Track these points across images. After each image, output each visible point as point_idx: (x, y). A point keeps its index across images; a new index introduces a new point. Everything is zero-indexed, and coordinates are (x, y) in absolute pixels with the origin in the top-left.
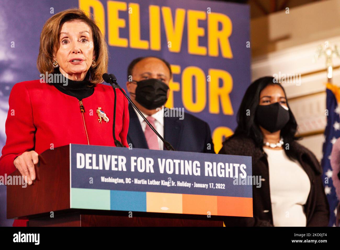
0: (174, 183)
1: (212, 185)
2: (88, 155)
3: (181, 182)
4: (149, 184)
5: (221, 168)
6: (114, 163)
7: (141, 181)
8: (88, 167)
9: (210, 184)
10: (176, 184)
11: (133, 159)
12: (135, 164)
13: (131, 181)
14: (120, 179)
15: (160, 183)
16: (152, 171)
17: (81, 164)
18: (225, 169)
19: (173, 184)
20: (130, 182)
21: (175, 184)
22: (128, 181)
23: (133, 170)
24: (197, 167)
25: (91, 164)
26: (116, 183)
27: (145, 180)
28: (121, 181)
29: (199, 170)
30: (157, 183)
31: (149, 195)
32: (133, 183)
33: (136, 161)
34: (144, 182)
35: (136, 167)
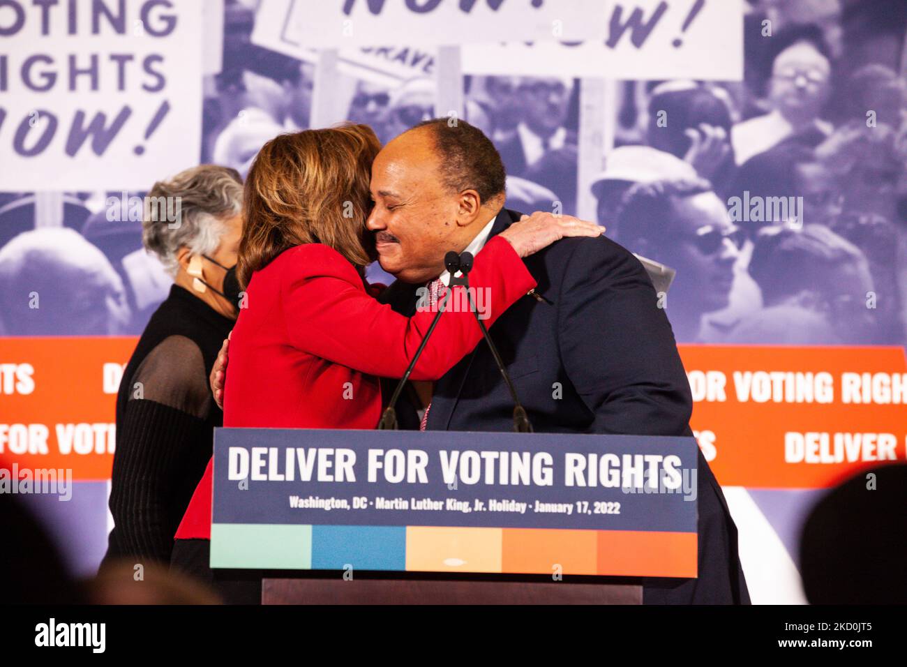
0: (482, 504)
1: (583, 506)
2: (257, 451)
3: (499, 500)
4: (413, 507)
5: (610, 467)
6: (324, 464)
7: (392, 502)
8: (257, 476)
9: (579, 504)
10: (486, 505)
11: (373, 454)
12: (380, 465)
13: (368, 503)
14: (338, 501)
15: (444, 506)
16: (424, 479)
17: (239, 471)
18: (620, 468)
19: (479, 506)
20: (364, 507)
21: (483, 507)
22: (360, 503)
23: (372, 477)
24: (543, 465)
25: (264, 470)
26: (328, 508)
27: (404, 499)
28: (342, 504)
29: (549, 472)
30: (437, 506)
31: (414, 534)
32: (371, 509)
33: (381, 459)
34: (401, 504)
35: (380, 472)
